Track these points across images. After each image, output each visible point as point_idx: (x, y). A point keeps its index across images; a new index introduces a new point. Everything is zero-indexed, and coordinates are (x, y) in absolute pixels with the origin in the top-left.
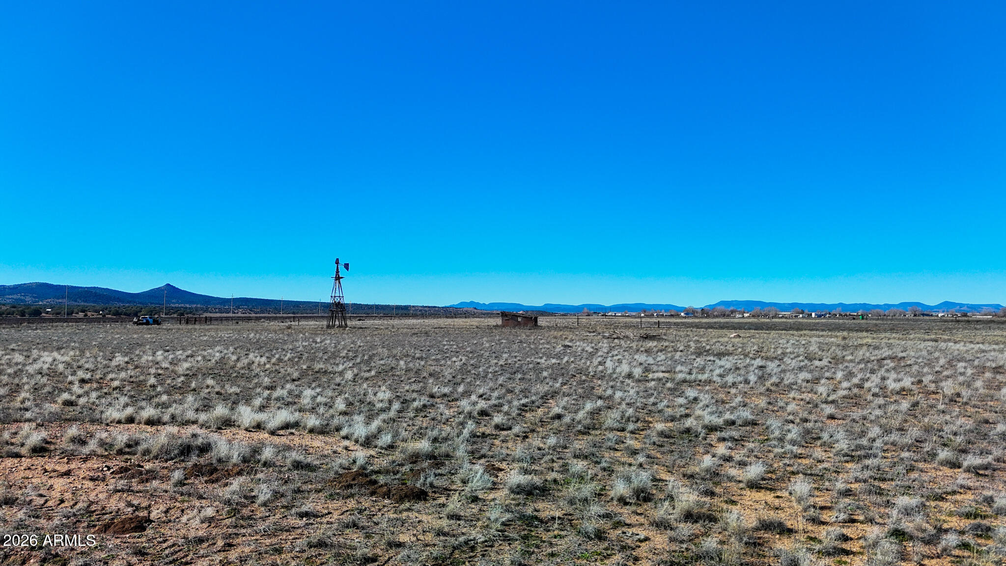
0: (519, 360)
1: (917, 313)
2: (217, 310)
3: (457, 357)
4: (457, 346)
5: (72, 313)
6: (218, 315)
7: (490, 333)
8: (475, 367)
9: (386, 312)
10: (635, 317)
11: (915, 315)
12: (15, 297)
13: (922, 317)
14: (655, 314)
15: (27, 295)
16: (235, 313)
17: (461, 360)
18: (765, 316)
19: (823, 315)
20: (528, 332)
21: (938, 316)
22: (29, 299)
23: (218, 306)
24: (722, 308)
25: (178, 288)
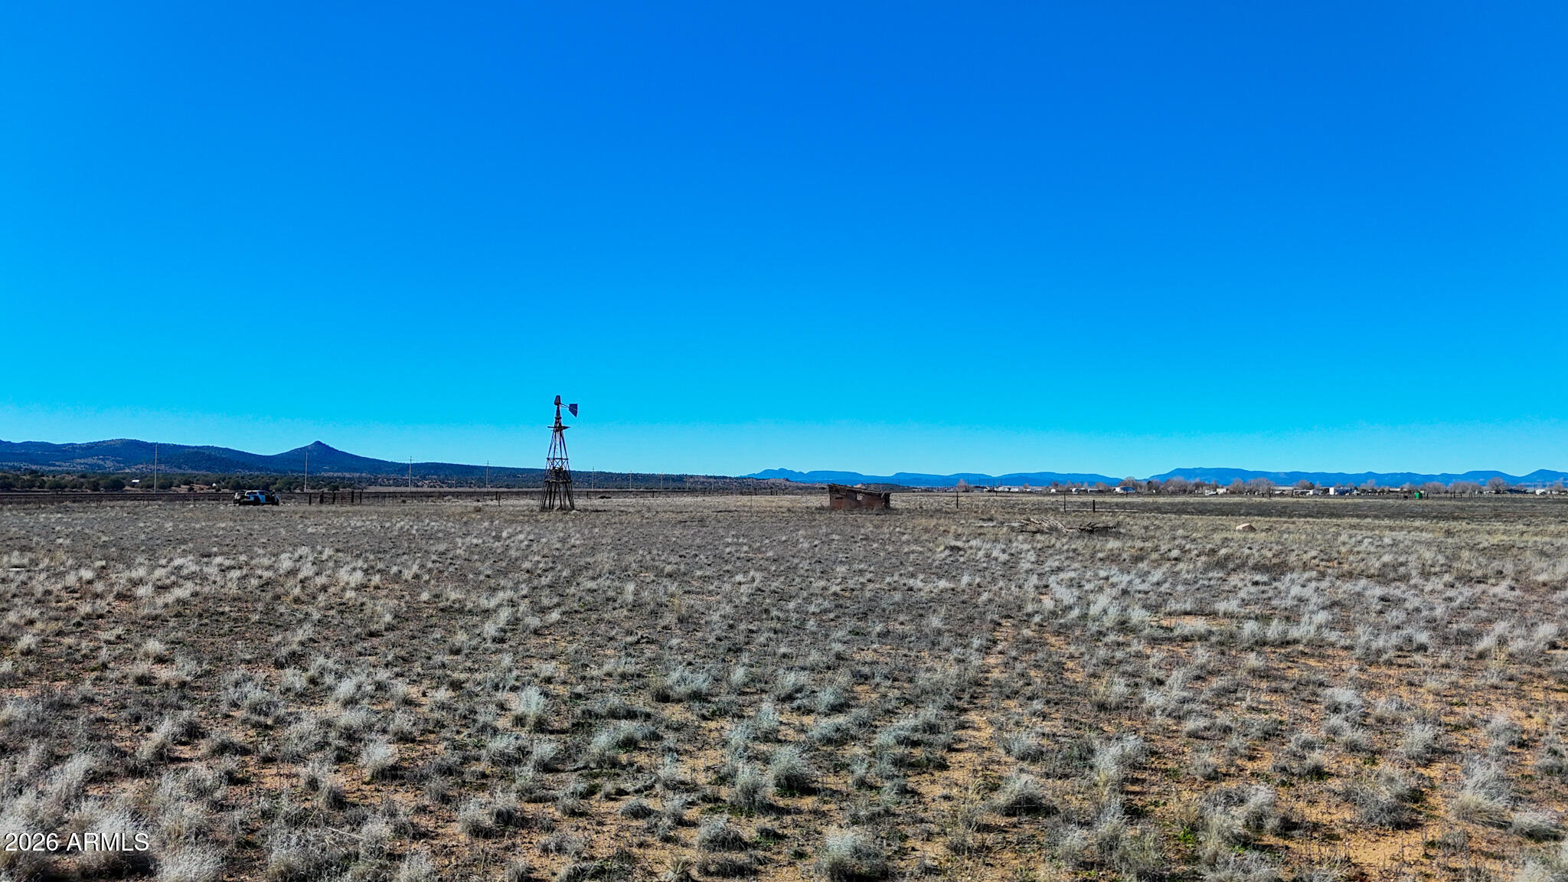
0: (869, 581)
1: (1501, 488)
2: (391, 482)
3: (746, 573)
4: (750, 547)
5: (171, 486)
6: (392, 489)
7: (811, 521)
8: (782, 597)
9: (650, 485)
10: (1041, 494)
11: (1498, 492)
12: (90, 461)
13: (1509, 495)
14: (1074, 490)
15: (108, 459)
16: (418, 486)
17: (753, 580)
18: (1252, 492)
19: (1347, 492)
20: (877, 520)
21: (1534, 493)
22: (109, 464)
23: (393, 476)
24: (1178, 479)
25: (332, 449)
